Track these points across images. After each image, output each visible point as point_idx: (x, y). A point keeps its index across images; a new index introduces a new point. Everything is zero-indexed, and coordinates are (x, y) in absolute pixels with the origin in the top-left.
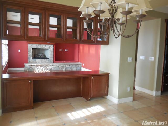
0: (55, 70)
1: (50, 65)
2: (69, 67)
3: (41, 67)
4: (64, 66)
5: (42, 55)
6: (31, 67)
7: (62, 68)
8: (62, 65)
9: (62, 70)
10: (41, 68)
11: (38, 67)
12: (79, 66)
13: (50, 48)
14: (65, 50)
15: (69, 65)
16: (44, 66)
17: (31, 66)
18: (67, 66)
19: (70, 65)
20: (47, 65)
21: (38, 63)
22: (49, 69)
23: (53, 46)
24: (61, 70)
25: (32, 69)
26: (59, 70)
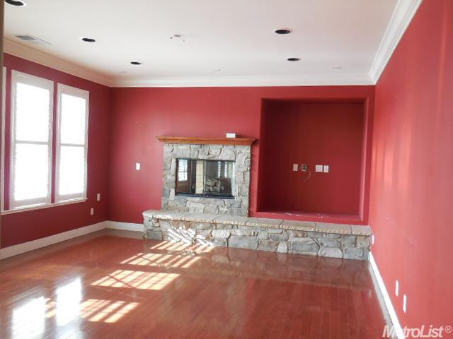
0: (241, 246)
1: (224, 227)
2: (302, 244)
3: (190, 230)
4: (284, 236)
5: (215, 185)
6: (157, 225)
7: (270, 243)
8: (270, 231)
9: (273, 250)
10: (192, 232)
11: (181, 228)
12: (355, 244)
13: (239, 156)
14: (319, 168)
15: (304, 234)
16: (201, 226)
17: (158, 220)
18: (297, 236)
19: (311, 235)
20: (213, 225)
21: (191, 211)
22: (220, 240)
23: (249, 151)
24: (266, 249)
25: (161, 231)
26: (261, 248)
